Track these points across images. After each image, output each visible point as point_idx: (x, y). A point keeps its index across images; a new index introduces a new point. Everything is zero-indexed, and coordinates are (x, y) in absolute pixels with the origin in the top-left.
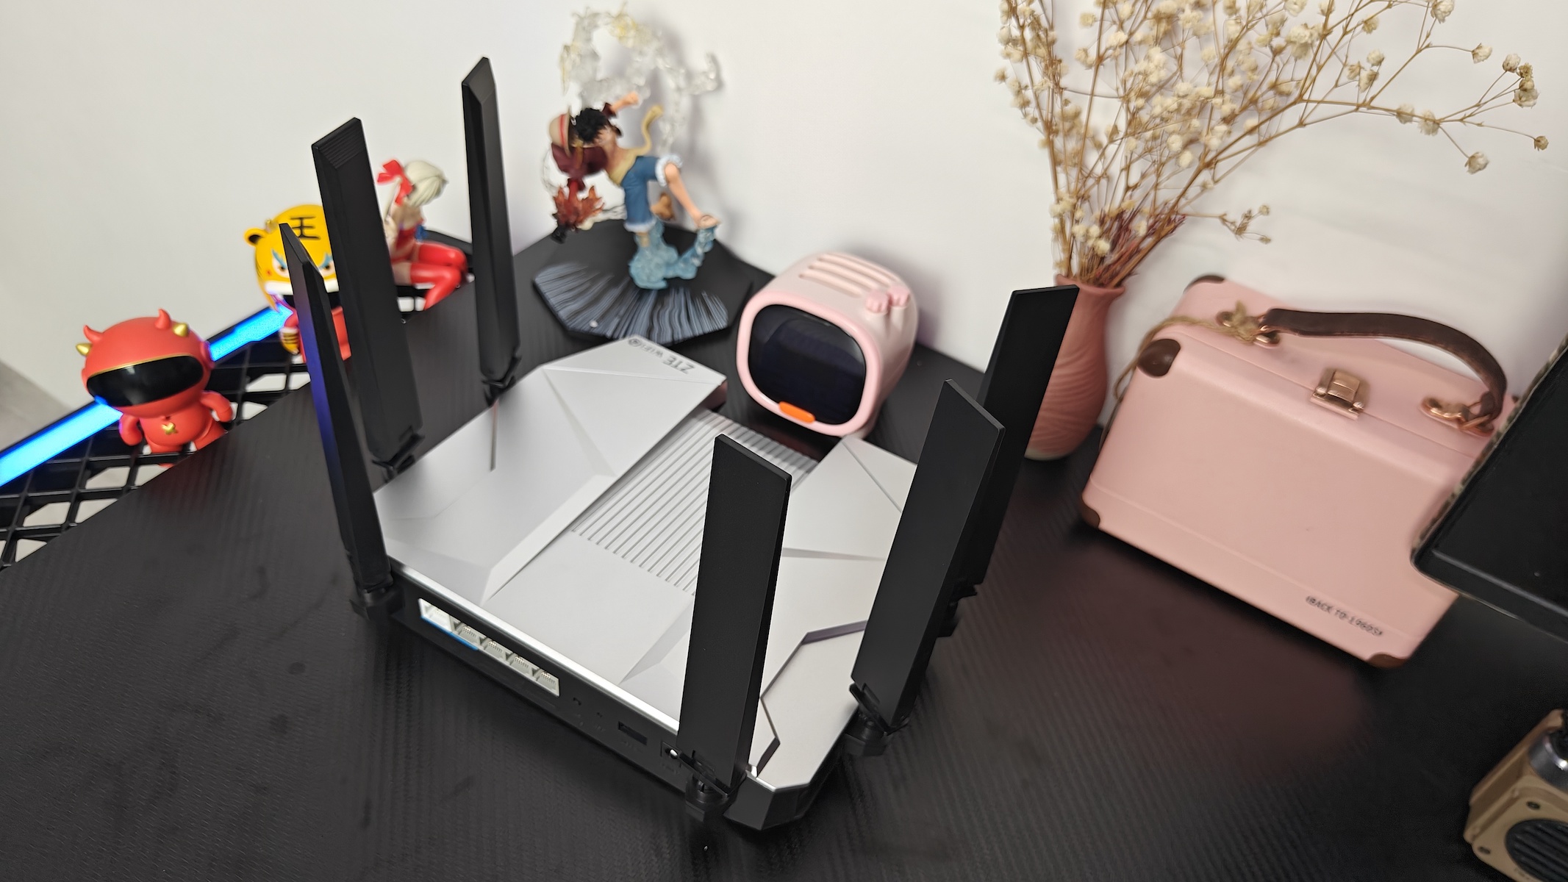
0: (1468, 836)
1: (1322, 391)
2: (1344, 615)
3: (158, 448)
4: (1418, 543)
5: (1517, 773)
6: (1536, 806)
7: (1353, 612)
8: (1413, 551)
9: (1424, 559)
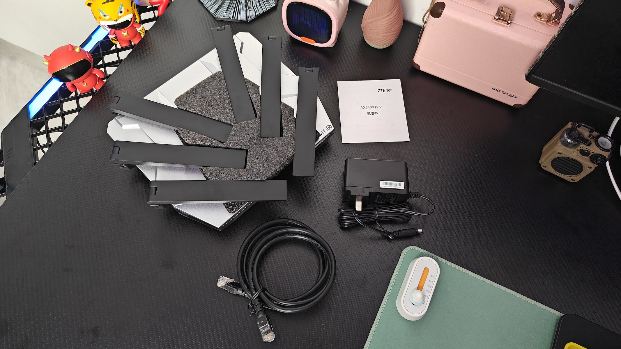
0: (540, 162)
1: (497, 17)
2: (504, 93)
3: (83, 92)
4: (527, 72)
5: (556, 144)
6: (561, 154)
7: (507, 91)
8: (526, 75)
9: (529, 78)
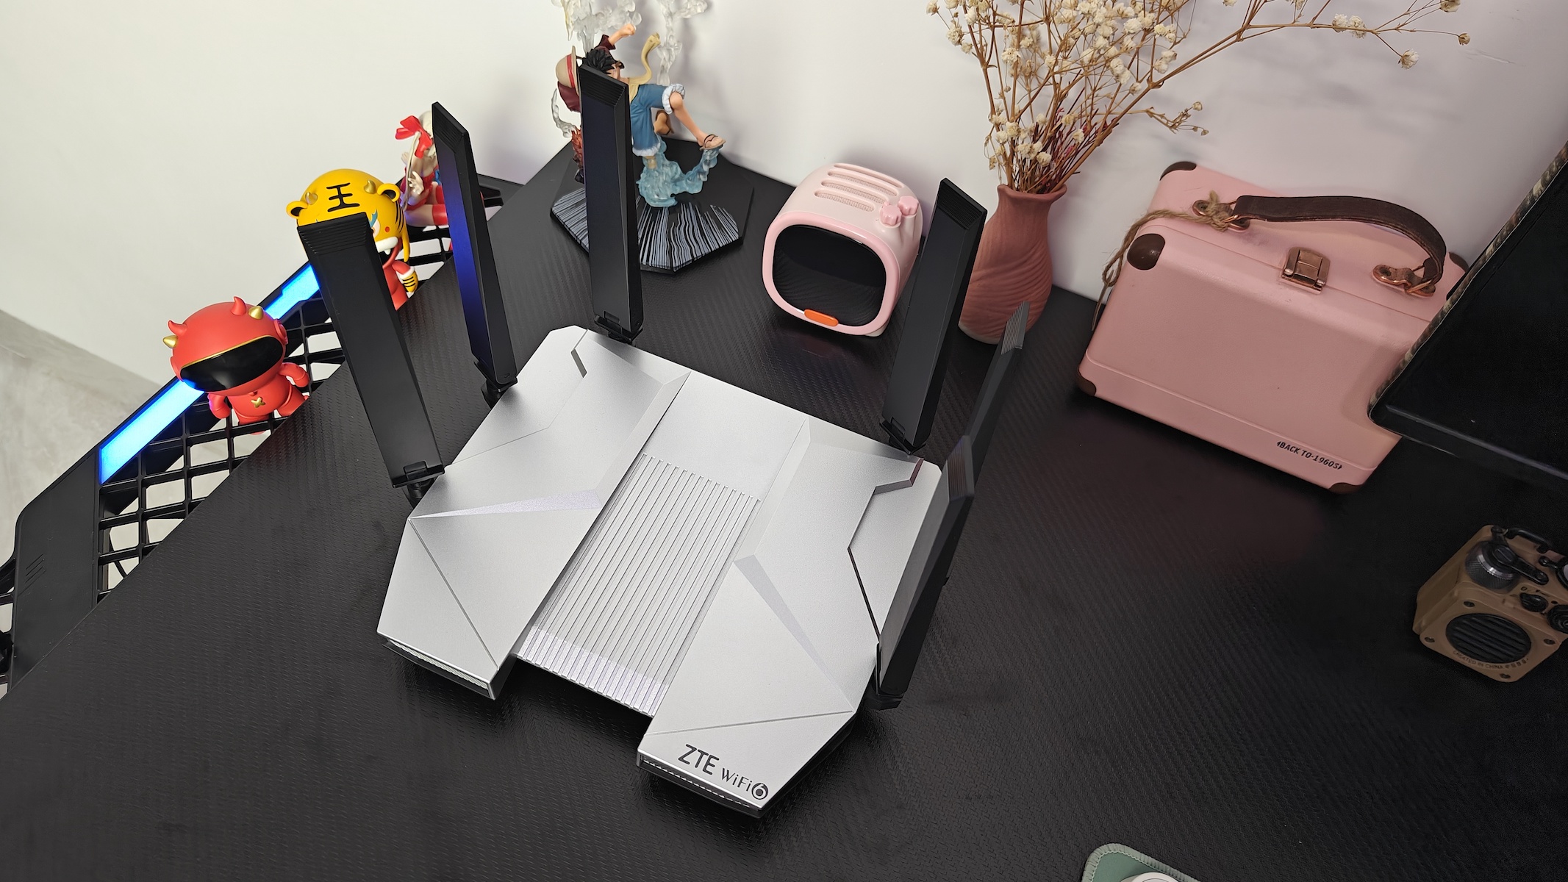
0: (1415, 628)
1: (1289, 272)
3: (247, 419)
4: (1374, 400)
5: (1454, 579)
6: (1471, 604)
7: (1315, 451)
8: (1370, 406)
9: (1379, 414)
